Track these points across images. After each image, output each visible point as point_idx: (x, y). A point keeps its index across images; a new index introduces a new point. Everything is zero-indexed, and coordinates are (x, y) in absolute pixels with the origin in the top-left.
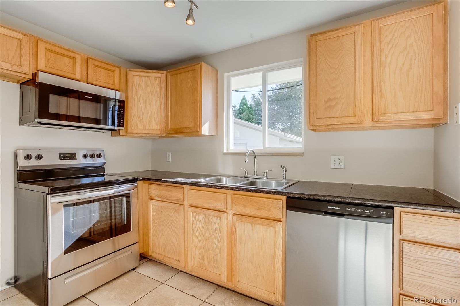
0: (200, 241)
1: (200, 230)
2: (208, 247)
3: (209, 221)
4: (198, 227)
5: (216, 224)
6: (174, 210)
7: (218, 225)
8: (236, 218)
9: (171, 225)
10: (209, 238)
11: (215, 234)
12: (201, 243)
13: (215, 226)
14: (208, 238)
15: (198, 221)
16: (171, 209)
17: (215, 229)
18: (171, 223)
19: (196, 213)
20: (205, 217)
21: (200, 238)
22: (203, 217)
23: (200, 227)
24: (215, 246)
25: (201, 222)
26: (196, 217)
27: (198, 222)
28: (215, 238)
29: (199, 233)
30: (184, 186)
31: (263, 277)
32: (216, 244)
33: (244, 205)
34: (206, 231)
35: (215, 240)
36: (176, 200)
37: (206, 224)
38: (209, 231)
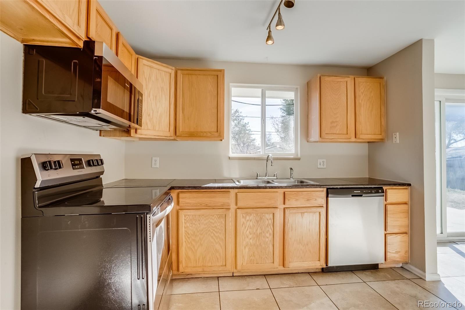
0: (251, 239)
1: (251, 229)
2: (259, 242)
3: (261, 218)
4: (248, 227)
5: (268, 220)
6: (218, 216)
7: (270, 220)
8: (288, 211)
9: (214, 232)
10: (261, 235)
11: (267, 229)
12: (251, 241)
13: (267, 222)
14: (260, 234)
15: (248, 221)
16: (214, 215)
17: (267, 224)
18: (214, 230)
19: (247, 214)
20: (257, 215)
21: (250, 236)
22: (255, 216)
23: (251, 226)
24: (267, 240)
25: (252, 221)
26: (246, 218)
27: (248, 223)
28: (267, 233)
29: (250, 232)
30: (230, 190)
31: (310, 251)
32: (267, 238)
33: (296, 199)
34: (257, 228)
35: (267, 234)
36: (222, 205)
37: (258, 222)
38: (261, 227)
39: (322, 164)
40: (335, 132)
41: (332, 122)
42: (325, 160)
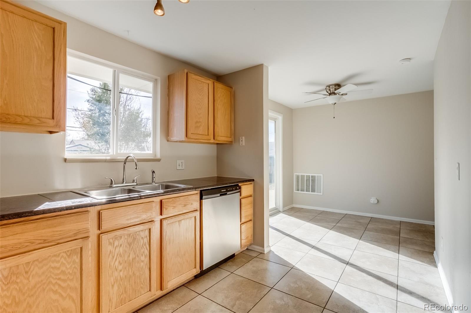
0: (121, 271)
1: (121, 256)
2: (132, 271)
3: (134, 239)
4: (117, 255)
5: (143, 238)
6: (66, 254)
7: (146, 238)
8: (166, 222)
9: (59, 282)
10: (134, 261)
11: (142, 251)
12: (121, 274)
13: (142, 241)
14: (133, 259)
15: (117, 248)
16: (59, 254)
17: (142, 244)
18: (59, 279)
19: (115, 238)
20: (129, 236)
21: (120, 267)
22: (126, 239)
23: (121, 253)
24: (142, 264)
25: (122, 245)
26: (114, 244)
27: (117, 250)
28: (142, 255)
29: (119, 262)
30: (89, 208)
32: (142, 261)
34: (130, 254)
35: (141, 257)
36: (76, 234)
37: (130, 244)
38: (134, 251)
39: (181, 164)
40: (199, 133)
41: (197, 122)
42: (183, 161)
